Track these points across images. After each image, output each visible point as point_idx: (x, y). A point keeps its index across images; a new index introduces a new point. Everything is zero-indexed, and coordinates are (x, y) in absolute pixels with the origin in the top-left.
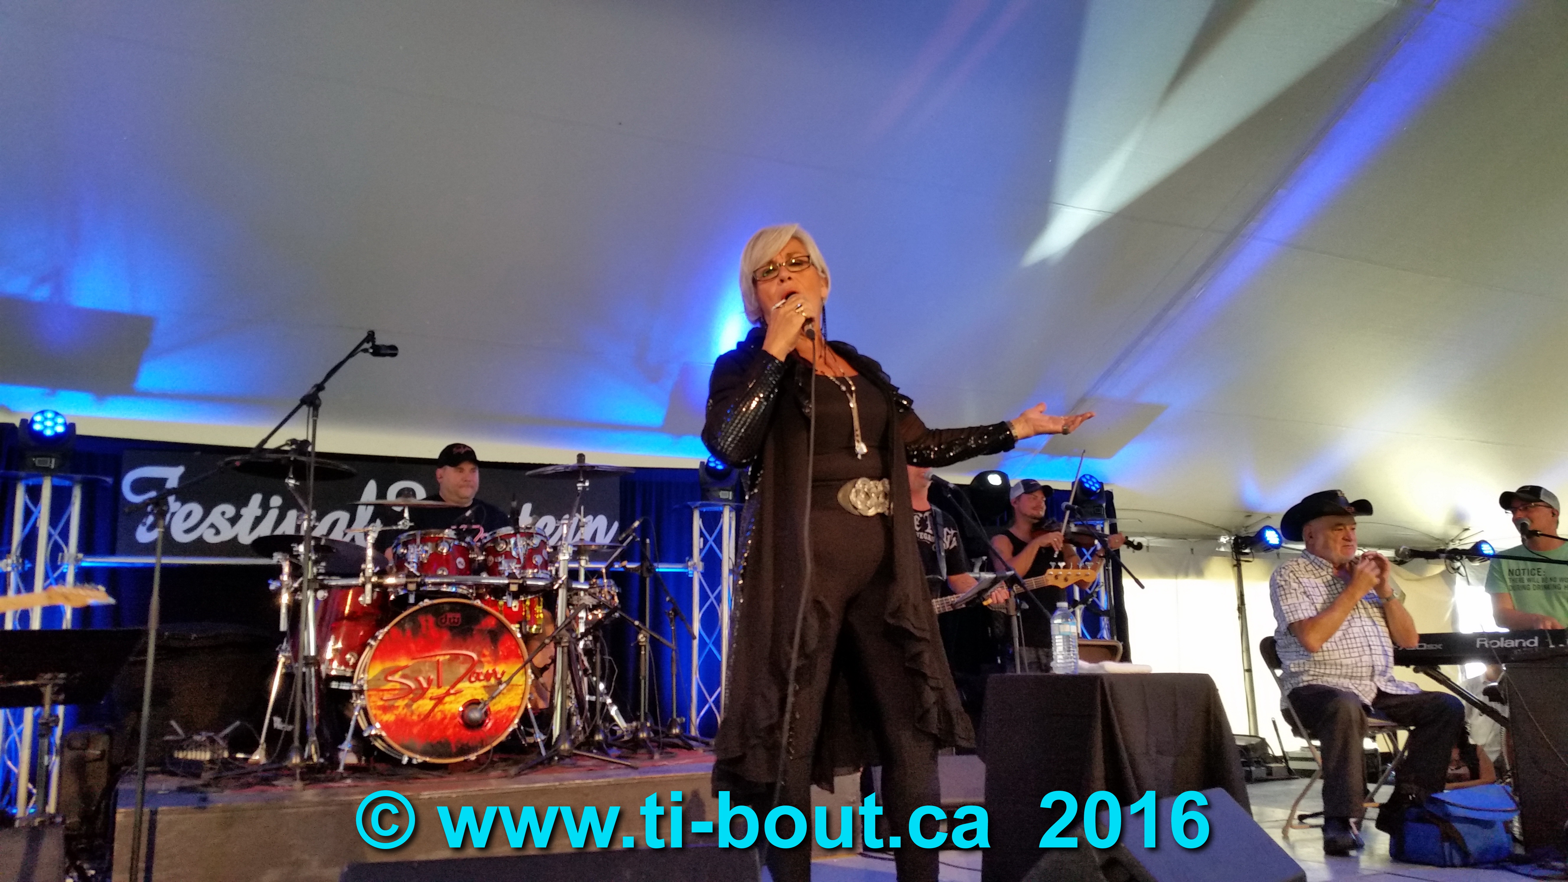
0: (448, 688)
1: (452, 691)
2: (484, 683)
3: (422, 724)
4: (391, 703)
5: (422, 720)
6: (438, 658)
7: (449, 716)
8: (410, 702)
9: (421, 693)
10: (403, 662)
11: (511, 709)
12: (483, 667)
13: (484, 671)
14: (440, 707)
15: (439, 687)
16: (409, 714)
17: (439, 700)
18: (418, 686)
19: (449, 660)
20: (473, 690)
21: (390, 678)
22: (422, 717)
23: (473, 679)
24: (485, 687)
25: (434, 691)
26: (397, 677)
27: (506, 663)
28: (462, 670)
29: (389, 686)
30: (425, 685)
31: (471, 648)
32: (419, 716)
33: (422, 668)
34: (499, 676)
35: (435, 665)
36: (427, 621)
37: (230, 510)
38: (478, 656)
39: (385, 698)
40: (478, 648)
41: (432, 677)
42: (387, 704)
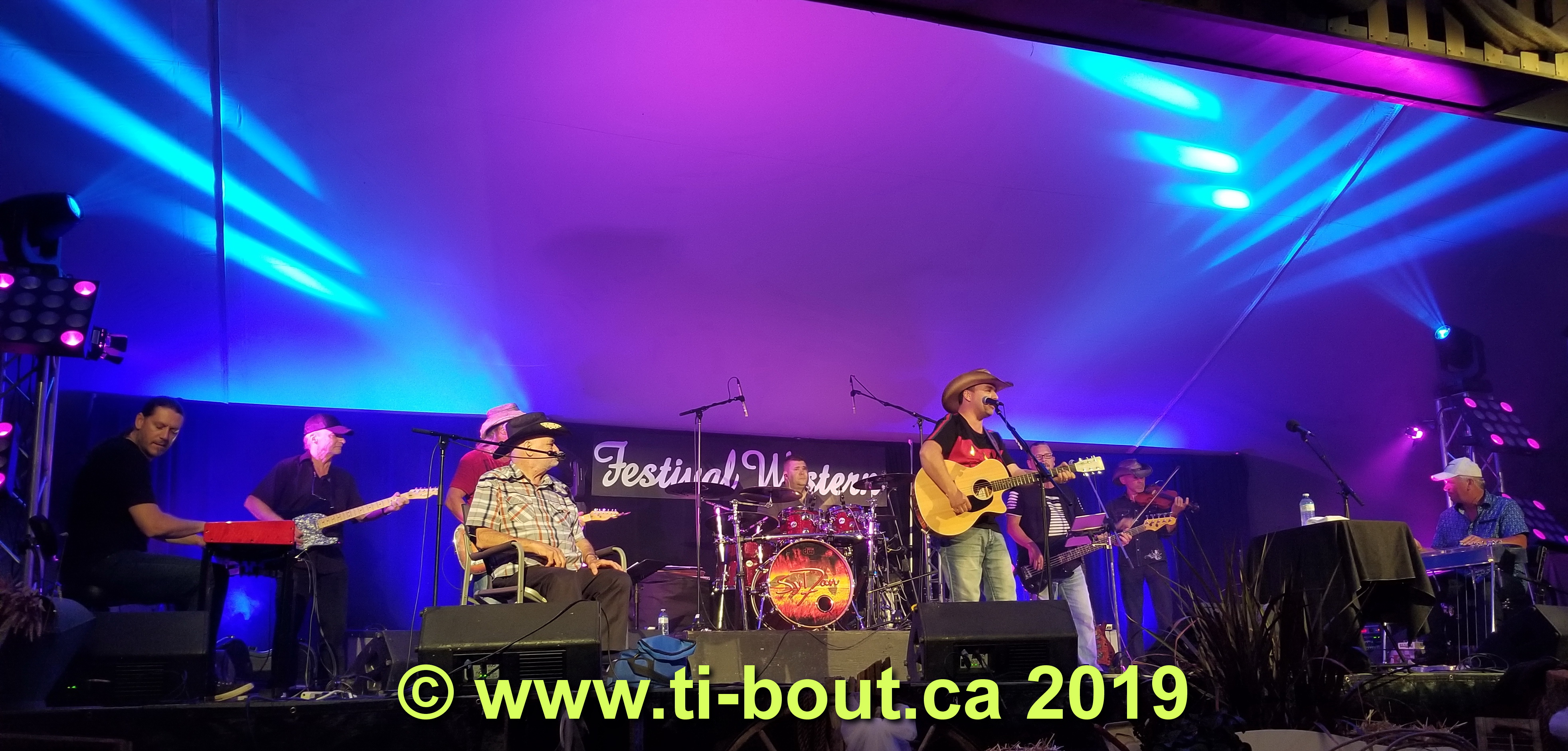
0: (810, 588)
1: (812, 590)
2: (829, 587)
3: (798, 607)
4: (782, 595)
5: (798, 605)
6: (804, 572)
7: (811, 604)
8: (791, 595)
9: (795, 591)
10: (786, 573)
11: (843, 601)
12: (827, 578)
13: (828, 580)
14: (807, 598)
15: (805, 588)
16: (791, 601)
17: (806, 595)
18: (795, 586)
19: (809, 573)
20: (822, 591)
21: (780, 582)
22: (798, 603)
23: (823, 584)
24: (829, 589)
25: (803, 590)
26: (783, 582)
27: (840, 576)
28: (817, 579)
29: (780, 586)
30: (798, 587)
31: (821, 567)
32: (796, 603)
33: (796, 577)
34: (836, 583)
35: (803, 575)
36: (797, 552)
37: (654, 468)
38: (825, 571)
39: (778, 592)
40: (824, 567)
41: (801, 582)
42: (779, 595)
